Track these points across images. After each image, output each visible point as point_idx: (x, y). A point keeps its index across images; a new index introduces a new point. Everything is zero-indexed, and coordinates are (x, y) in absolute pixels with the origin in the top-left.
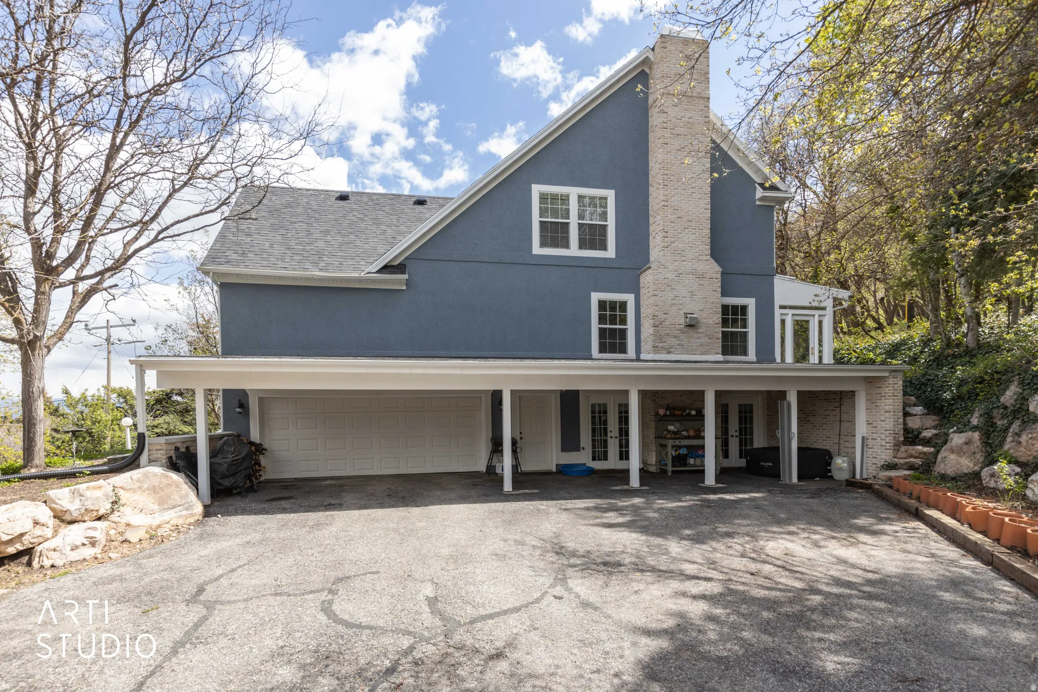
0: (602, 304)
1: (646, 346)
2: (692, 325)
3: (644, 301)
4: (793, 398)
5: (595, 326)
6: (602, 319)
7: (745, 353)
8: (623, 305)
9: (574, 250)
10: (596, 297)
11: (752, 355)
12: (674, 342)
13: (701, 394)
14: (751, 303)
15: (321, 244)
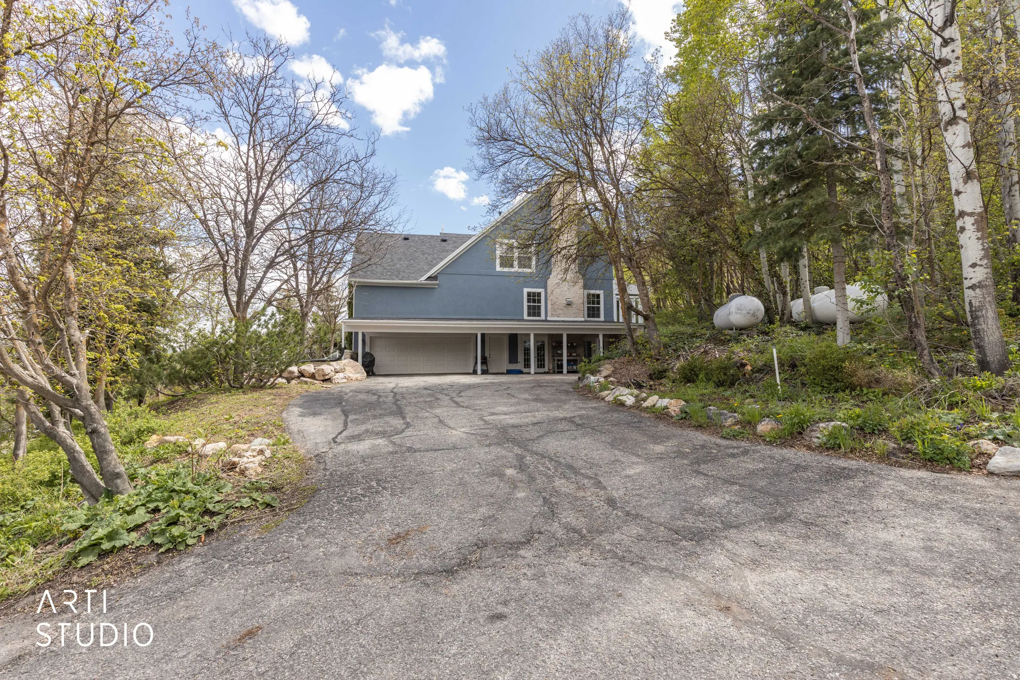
0: (529, 294)
1: (549, 314)
2: (569, 304)
3: (549, 291)
4: (601, 338)
5: (526, 304)
6: (529, 301)
7: (598, 316)
8: (539, 294)
9: (516, 269)
10: (526, 290)
11: (602, 318)
12: (561, 312)
13: (561, 335)
14: (601, 292)
15: (398, 266)
